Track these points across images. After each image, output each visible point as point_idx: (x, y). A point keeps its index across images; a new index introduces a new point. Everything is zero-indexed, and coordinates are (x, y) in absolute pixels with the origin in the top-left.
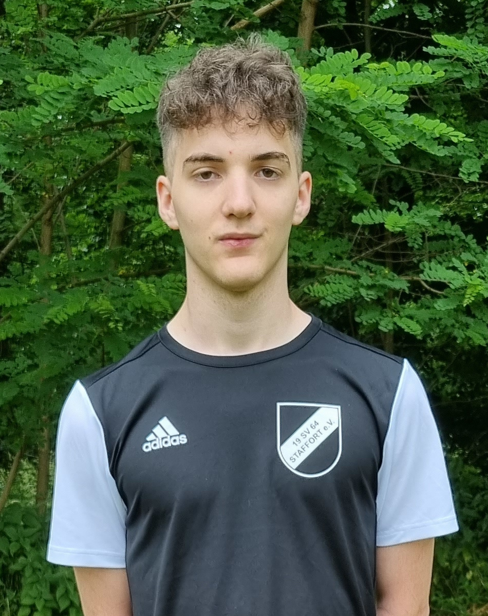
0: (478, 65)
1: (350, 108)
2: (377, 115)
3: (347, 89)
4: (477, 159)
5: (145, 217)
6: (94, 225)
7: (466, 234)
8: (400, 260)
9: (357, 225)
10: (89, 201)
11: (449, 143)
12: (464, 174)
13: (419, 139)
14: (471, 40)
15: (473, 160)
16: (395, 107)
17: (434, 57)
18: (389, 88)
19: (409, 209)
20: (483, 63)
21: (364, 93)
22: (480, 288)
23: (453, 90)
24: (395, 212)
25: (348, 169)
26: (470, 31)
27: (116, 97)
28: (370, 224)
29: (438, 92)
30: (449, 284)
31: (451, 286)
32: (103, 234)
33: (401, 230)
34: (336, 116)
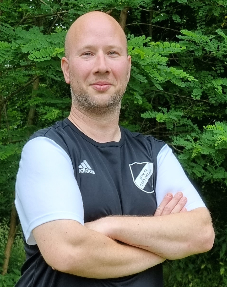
0: (202, 44)
1: (141, 63)
2: (154, 66)
3: (140, 54)
4: (200, 89)
5: (44, 111)
6: (20, 116)
7: (194, 124)
8: (163, 135)
9: (143, 119)
10: (18, 104)
11: (187, 81)
12: (194, 95)
13: (173, 78)
14: (199, 32)
15: (198, 89)
16: (162, 63)
17: (181, 40)
18: (160, 54)
19: (168, 112)
20: (204, 44)
21: (148, 56)
22: (199, 149)
23: (190, 56)
24: (161, 113)
25: (139, 92)
26: (198, 28)
27: (32, 53)
28: (149, 118)
29: (183, 56)
30: (185, 147)
31: (186, 148)
32: (25, 120)
33: (163, 121)
34: (135, 66)
